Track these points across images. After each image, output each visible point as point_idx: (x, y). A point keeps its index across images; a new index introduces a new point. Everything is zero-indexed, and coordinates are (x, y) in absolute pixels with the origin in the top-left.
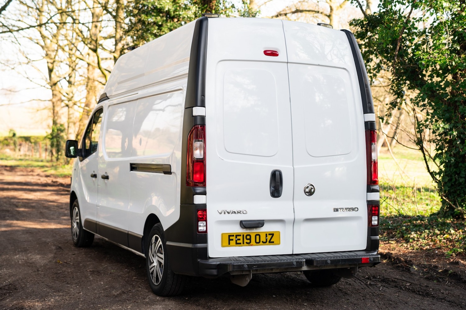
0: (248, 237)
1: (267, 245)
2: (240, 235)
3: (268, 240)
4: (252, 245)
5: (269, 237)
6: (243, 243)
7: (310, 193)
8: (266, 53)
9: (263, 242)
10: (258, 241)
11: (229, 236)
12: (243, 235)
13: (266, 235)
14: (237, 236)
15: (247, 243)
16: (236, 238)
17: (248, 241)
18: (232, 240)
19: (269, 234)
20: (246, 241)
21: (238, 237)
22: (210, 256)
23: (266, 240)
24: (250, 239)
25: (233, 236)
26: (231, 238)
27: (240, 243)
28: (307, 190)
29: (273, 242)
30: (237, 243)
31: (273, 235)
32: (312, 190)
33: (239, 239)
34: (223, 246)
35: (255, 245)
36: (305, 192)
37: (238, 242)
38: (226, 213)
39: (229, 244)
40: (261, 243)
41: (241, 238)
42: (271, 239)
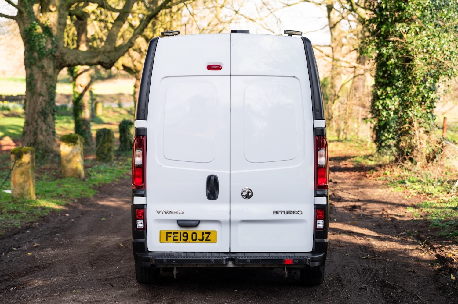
0: (185, 235)
1: (204, 242)
2: (177, 233)
3: (205, 239)
4: (188, 242)
5: (206, 235)
6: (180, 240)
7: (248, 196)
8: (210, 68)
9: (199, 240)
10: (194, 238)
11: (167, 233)
12: (180, 233)
13: (203, 233)
14: (174, 233)
15: (184, 240)
16: (174, 235)
17: (185, 238)
18: (170, 237)
19: (206, 233)
20: (182, 238)
21: (176, 235)
22: (149, 250)
23: (203, 238)
24: (187, 237)
25: (171, 233)
26: (169, 235)
27: (178, 240)
28: (245, 194)
29: (210, 240)
30: (174, 240)
31: (209, 233)
32: (250, 194)
33: (177, 237)
34: (161, 242)
35: (191, 242)
36: (242, 196)
37: (175, 238)
38: (164, 213)
39: (167, 240)
40: (198, 240)
41: (178, 235)
42: (207, 237)
